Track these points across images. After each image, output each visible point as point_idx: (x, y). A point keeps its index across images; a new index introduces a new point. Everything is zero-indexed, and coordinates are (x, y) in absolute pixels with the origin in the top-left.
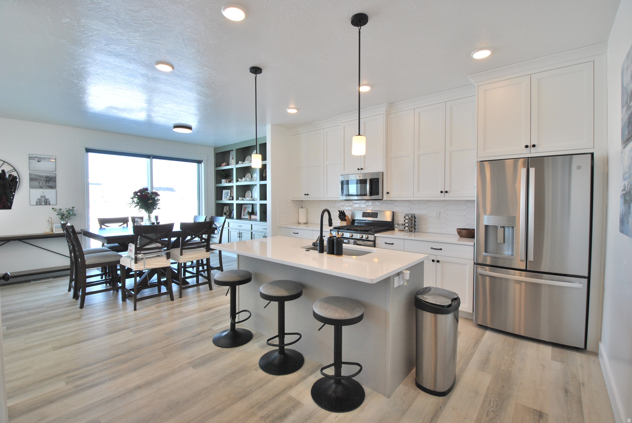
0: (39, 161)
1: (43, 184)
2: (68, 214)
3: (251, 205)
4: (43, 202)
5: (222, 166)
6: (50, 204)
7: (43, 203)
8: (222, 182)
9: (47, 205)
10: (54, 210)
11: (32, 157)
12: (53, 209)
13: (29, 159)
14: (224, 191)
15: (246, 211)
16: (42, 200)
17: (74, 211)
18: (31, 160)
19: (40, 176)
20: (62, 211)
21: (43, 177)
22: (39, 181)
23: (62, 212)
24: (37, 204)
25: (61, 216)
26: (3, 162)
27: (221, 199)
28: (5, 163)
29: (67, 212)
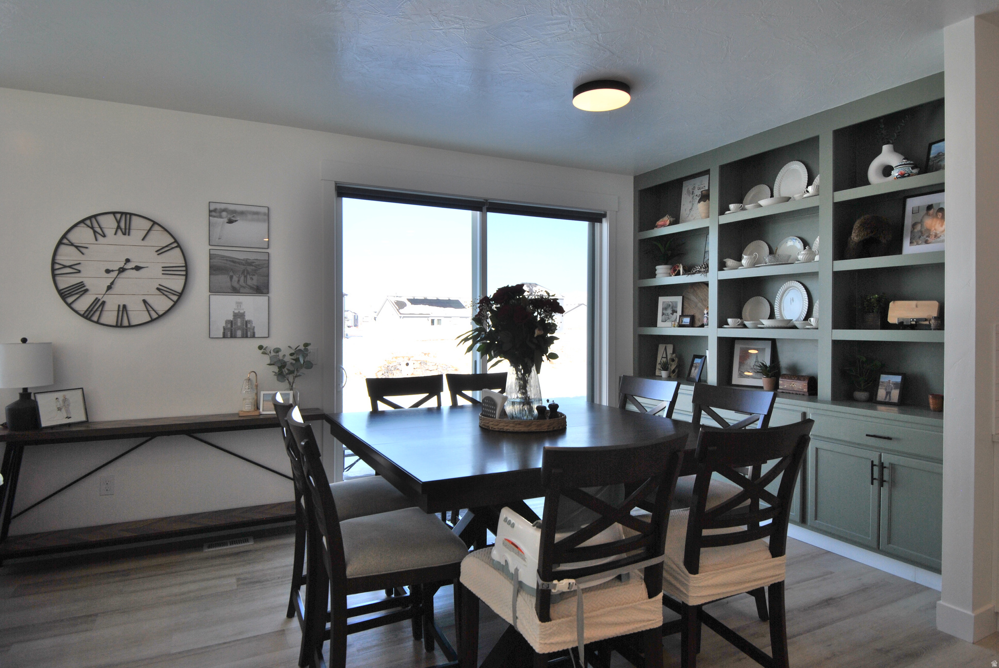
0: (230, 222)
1: (239, 281)
2: (294, 362)
3: (770, 342)
4: (239, 329)
5: (656, 227)
6: (253, 336)
7: (239, 333)
8: (657, 272)
9: (247, 337)
10: (262, 350)
11: (215, 210)
12: (261, 347)
13: (210, 216)
14: (662, 300)
15: (751, 362)
16: (236, 324)
17: (307, 355)
18: (215, 217)
19: (234, 261)
20: (281, 354)
21: (239, 263)
22: (231, 274)
23: (281, 357)
24: (224, 336)
25: (279, 368)
26: (152, 223)
27: (655, 324)
28: (156, 227)
29: (293, 357)
